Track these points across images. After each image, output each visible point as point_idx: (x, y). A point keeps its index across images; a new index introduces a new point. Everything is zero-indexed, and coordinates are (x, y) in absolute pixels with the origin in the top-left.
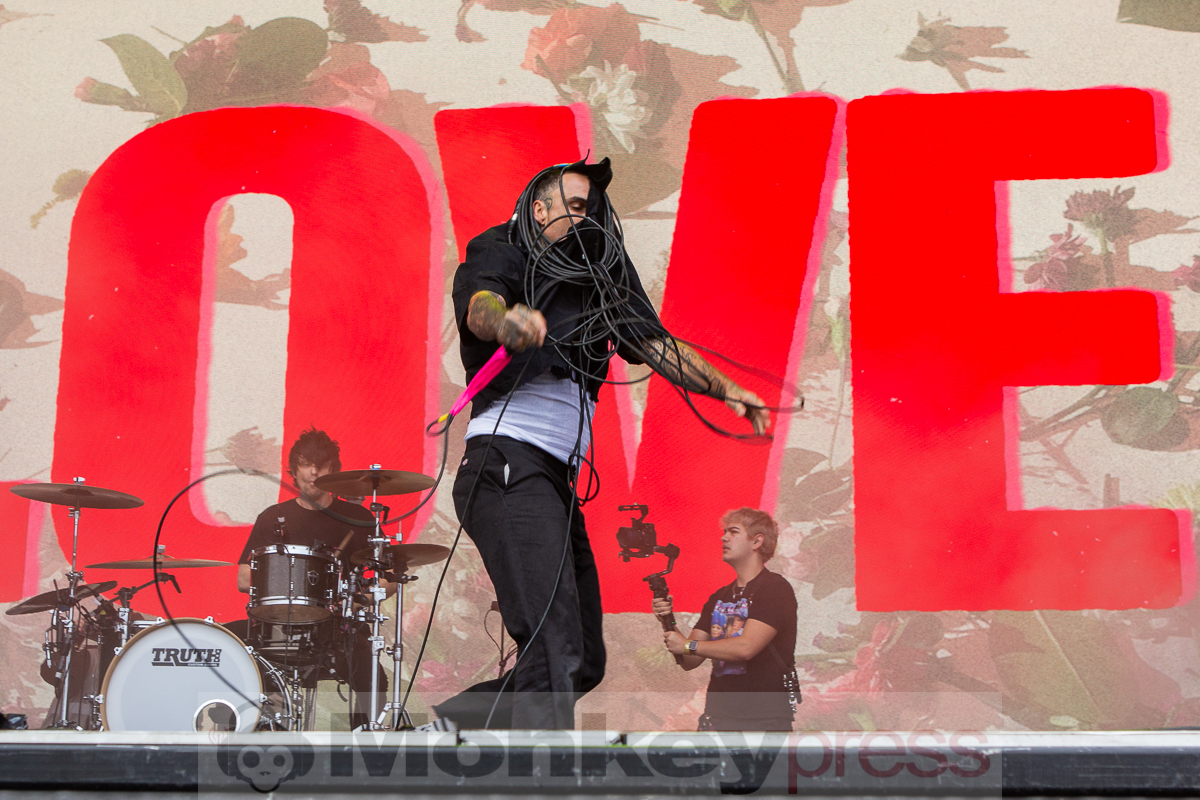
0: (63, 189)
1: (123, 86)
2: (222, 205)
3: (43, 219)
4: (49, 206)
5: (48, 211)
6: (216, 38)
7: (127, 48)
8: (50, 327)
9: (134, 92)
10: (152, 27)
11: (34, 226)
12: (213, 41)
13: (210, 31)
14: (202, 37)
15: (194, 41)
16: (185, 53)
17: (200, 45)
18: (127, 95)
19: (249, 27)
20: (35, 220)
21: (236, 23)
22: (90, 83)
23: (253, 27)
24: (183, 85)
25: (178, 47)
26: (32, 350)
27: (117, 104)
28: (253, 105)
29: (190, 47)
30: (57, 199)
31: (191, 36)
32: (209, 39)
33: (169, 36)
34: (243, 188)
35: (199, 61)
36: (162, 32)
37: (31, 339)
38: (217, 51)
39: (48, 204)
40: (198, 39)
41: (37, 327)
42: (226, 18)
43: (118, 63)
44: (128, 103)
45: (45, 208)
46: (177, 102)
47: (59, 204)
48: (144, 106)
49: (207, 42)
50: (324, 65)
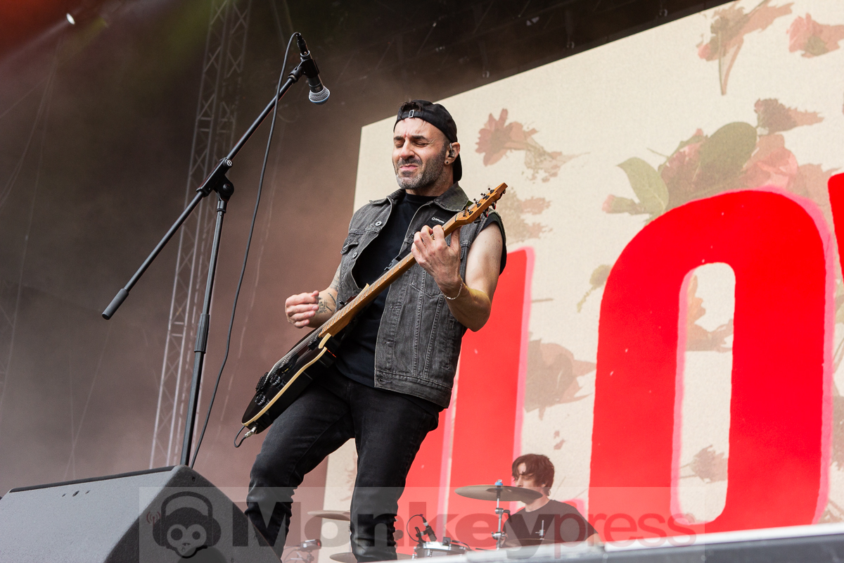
0: (595, 282)
1: (629, 197)
2: (689, 278)
3: (584, 305)
4: (588, 294)
5: (587, 298)
6: (686, 149)
7: (633, 168)
8: (587, 384)
9: (637, 201)
10: (648, 149)
11: (579, 311)
12: (684, 152)
13: (683, 144)
14: (678, 149)
15: (673, 155)
16: (668, 164)
17: (677, 157)
18: (633, 203)
19: (707, 136)
20: (580, 305)
21: (699, 135)
22: (612, 197)
23: (709, 135)
24: (666, 189)
25: (662, 160)
26: (578, 402)
27: (627, 211)
28: (709, 196)
29: (671, 160)
30: (592, 289)
31: (670, 151)
32: (682, 150)
33: (657, 153)
34: (703, 261)
35: (677, 168)
36: (653, 152)
37: (577, 395)
38: (687, 159)
40: (675, 152)
41: (580, 385)
42: (693, 132)
43: (627, 180)
44: (634, 209)
45: (585, 297)
46: (662, 203)
48: (643, 210)
49: (681, 153)
50: (755, 155)
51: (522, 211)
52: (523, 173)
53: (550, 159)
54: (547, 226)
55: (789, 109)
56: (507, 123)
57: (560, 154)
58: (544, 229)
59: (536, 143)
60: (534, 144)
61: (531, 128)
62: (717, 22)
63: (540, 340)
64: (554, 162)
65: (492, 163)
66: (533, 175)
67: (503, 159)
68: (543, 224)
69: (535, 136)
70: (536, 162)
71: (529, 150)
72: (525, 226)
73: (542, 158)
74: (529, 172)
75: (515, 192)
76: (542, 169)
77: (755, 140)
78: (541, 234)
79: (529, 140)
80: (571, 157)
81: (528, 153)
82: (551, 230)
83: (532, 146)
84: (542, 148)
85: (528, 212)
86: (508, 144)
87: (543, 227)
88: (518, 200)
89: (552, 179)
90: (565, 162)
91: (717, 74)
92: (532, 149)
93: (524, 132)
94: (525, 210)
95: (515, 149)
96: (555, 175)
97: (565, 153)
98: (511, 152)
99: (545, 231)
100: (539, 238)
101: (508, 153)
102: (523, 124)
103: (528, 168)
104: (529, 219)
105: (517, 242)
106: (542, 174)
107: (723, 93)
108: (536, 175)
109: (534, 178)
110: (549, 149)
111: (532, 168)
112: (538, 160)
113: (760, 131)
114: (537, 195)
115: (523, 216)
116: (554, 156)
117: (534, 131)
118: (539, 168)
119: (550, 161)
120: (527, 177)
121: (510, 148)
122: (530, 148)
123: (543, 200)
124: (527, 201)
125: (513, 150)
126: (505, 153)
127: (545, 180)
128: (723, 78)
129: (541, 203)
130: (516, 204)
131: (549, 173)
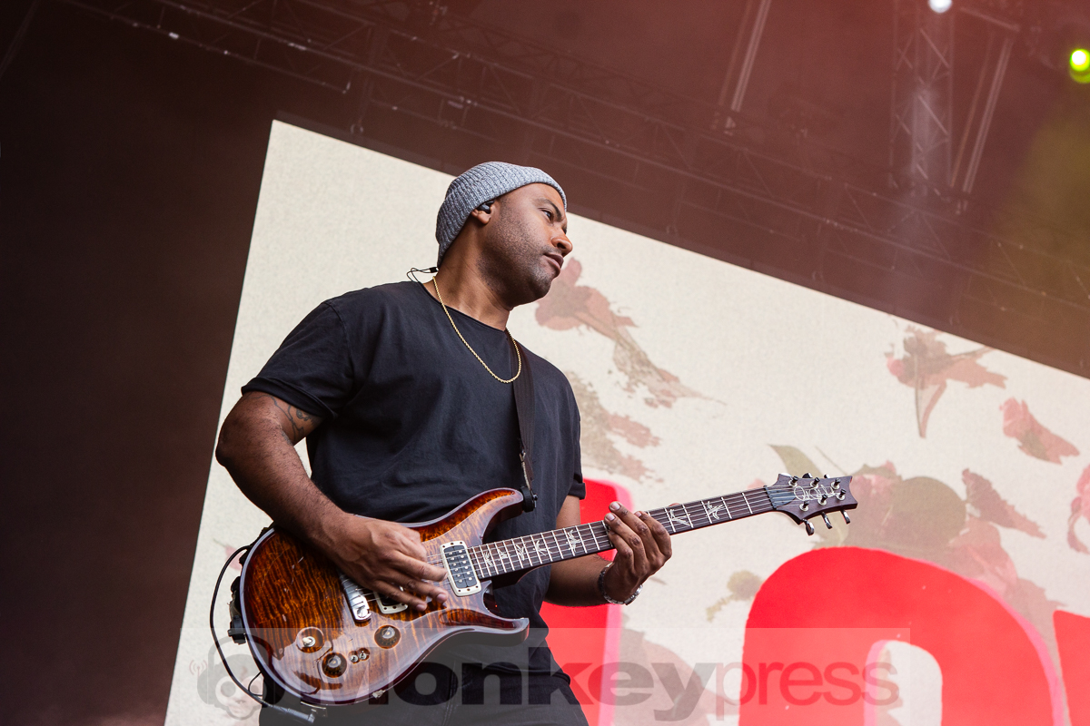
0: (738, 586)
3: (718, 614)
4: (723, 602)
5: (723, 607)
6: (872, 478)
10: (817, 448)
11: (710, 619)
13: (867, 469)
19: (900, 477)
20: (711, 613)
21: (888, 469)
23: (904, 479)
30: (731, 597)
32: (867, 476)
33: (832, 462)
36: (824, 456)
38: (874, 491)
39: (723, 599)
42: (881, 461)
45: (719, 603)
46: (840, 530)
47: (733, 602)
49: (865, 479)
50: (963, 535)
51: (609, 428)
52: (610, 372)
53: (659, 378)
54: (653, 471)
55: (1004, 502)
56: (580, 283)
57: (676, 379)
58: (648, 473)
59: (634, 341)
60: (629, 340)
61: (624, 313)
62: (911, 339)
63: (642, 634)
64: (665, 386)
65: (554, 327)
66: (629, 385)
67: (573, 333)
68: (646, 465)
69: (630, 329)
70: (633, 367)
71: (621, 345)
72: (614, 452)
73: (645, 369)
74: (624, 379)
75: (594, 392)
76: (644, 384)
77: (964, 517)
78: (642, 478)
79: (620, 329)
80: (694, 395)
81: (619, 348)
82: (661, 481)
83: (628, 344)
84: (645, 354)
85: (620, 434)
86: (583, 315)
87: (647, 469)
88: (601, 408)
89: (662, 408)
90: (683, 396)
91: (913, 406)
92: (628, 347)
93: (612, 313)
94: (615, 429)
95: (596, 329)
96: (668, 405)
97: (684, 380)
98: (588, 328)
99: (650, 477)
100: (641, 483)
101: (583, 328)
102: (610, 299)
103: (620, 370)
104: (623, 446)
105: (601, 469)
106: (642, 391)
107: (922, 434)
108: (634, 387)
109: (629, 389)
110: (656, 359)
111: (626, 373)
112: (637, 367)
113: (969, 508)
114: (635, 418)
115: (610, 436)
116: (664, 376)
117: (628, 321)
118: (639, 381)
119: (658, 381)
120: (618, 383)
121: (588, 325)
122: (622, 342)
123: (648, 430)
124: (615, 416)
125: (591, 329)
126: (578, 326)
127: (649, 403)
128: (921, 415)
129: (643, 432)
130: (597, 411)
131: (657, 396)
